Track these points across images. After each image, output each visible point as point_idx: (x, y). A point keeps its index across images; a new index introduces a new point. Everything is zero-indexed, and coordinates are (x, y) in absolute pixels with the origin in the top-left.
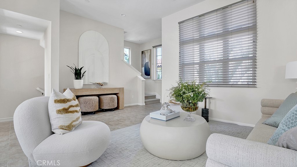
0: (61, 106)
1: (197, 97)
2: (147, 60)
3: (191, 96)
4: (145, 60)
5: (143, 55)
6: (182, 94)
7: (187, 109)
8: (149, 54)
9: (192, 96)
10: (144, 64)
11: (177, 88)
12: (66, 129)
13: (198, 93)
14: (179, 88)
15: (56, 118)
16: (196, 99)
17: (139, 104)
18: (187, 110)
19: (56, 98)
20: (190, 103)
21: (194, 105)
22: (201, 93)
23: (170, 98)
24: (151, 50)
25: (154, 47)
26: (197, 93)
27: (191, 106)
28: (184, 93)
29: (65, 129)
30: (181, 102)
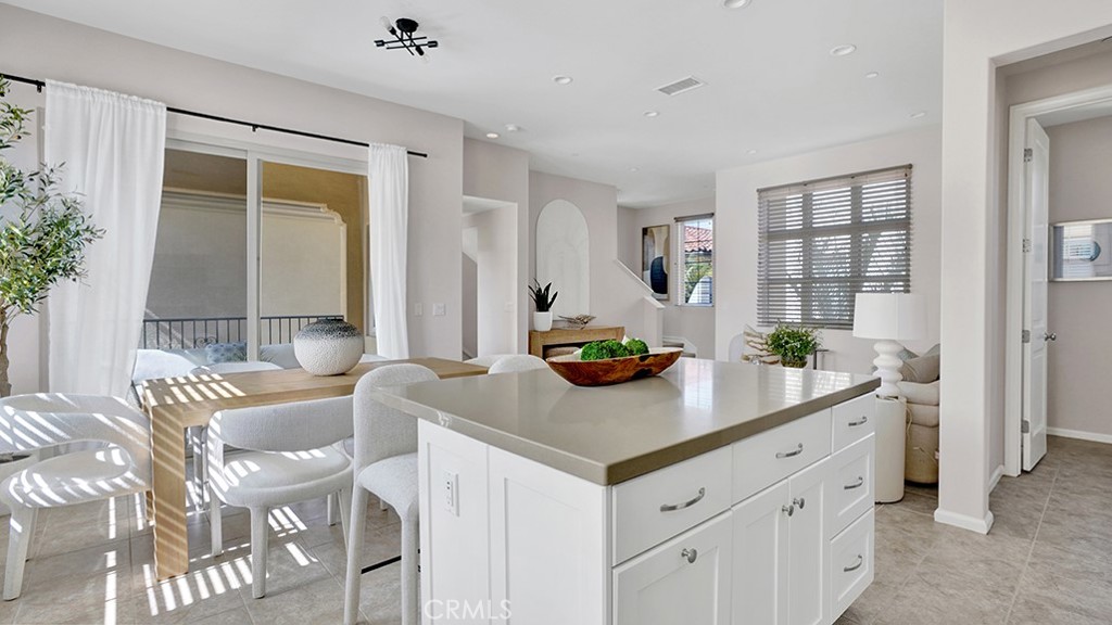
2: (658, 253)
4: (654, 252)
5: (647, 237)
8: (664, 237)
10: (650, 262)
13: (807, 343)
16: (804, 351)
24: (668, 226)
25: (677, 220)
26: (804, 342)
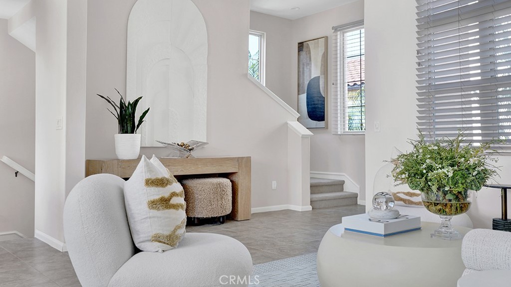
0: (157, 193)
1: (464, 177)
2: (315, 71)
3: (448, 176)
4: (310, 70)
5: (303, 53)
6: (425, 171)
7: (439, 207)
8: (322, 51)
9: (451, 175)
10: (306, 83)
11: (412, 156)
12: (166, 242)
13: (467, 169)
14: (417, 156)
15: (147, 218)
16: (462, 184)
17: (293, 207)
18: (440, 211)
19: (149, 176)
20: (445, 193)
21: (457, 198)
22: (474, 169)
23: (395, 180)
24: (326, 38)
25: (336, 29)
26: (463, 168)
27: (450, 200)
28: (430, 168)
29: (164, 243)
30: (422, 190)
